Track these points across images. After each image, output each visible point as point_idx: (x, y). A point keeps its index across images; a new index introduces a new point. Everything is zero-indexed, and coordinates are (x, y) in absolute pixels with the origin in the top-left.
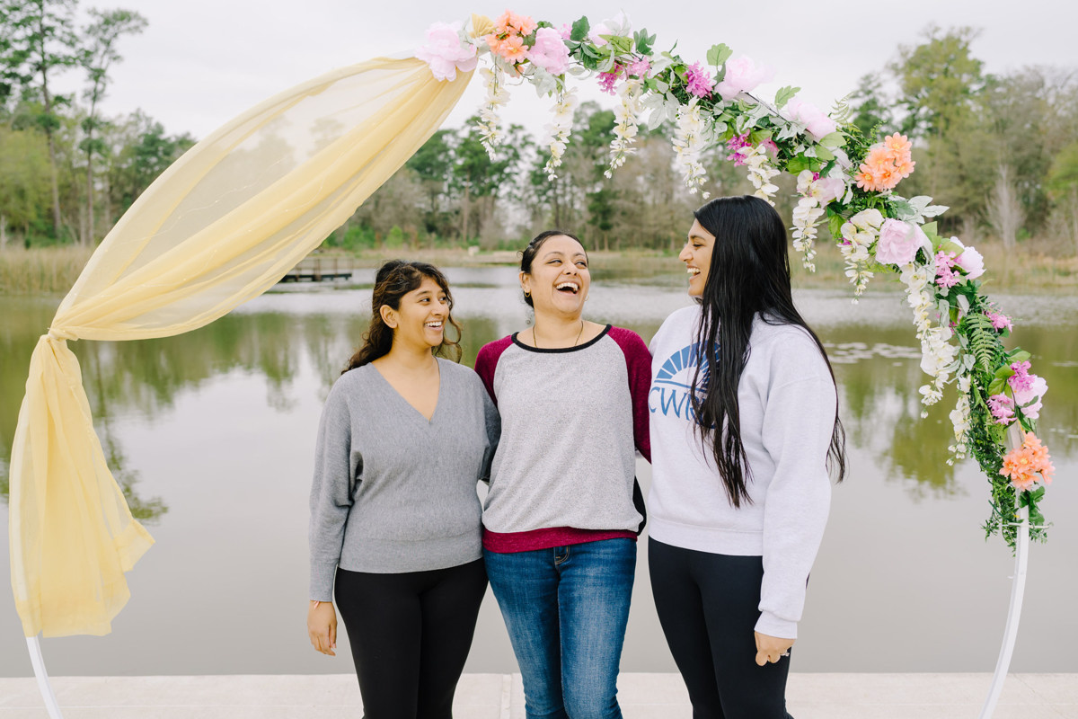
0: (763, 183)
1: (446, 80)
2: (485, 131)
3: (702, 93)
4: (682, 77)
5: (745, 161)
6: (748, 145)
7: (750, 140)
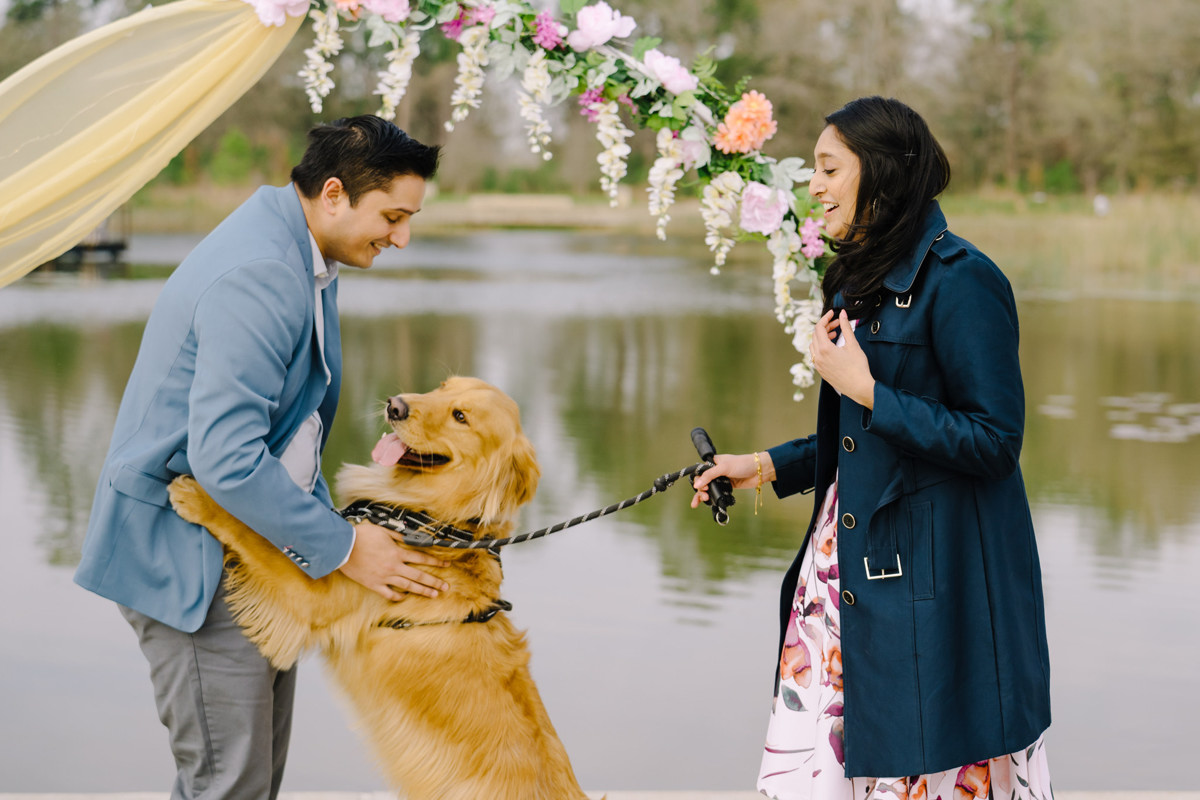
0: (615, 142)
1: (273, 26)
2: (312, 78)
3: (549, 45)
4: (530, 25)
5: (597, 118)
6: (601, 101)
7: (604, 95)
